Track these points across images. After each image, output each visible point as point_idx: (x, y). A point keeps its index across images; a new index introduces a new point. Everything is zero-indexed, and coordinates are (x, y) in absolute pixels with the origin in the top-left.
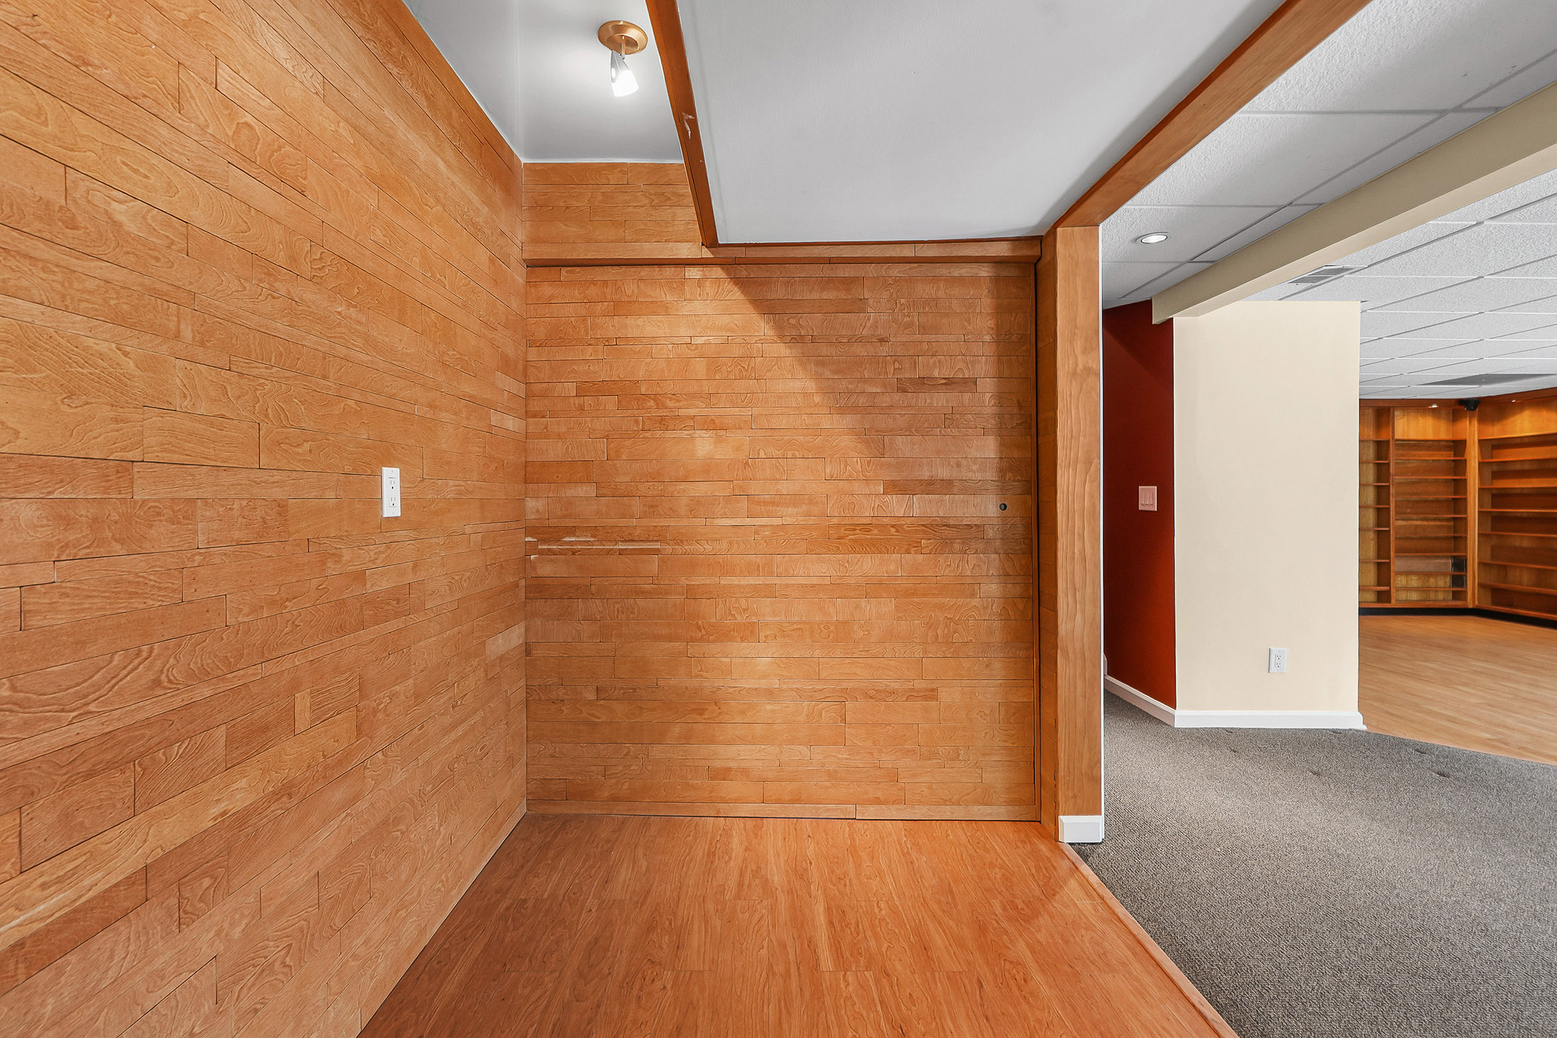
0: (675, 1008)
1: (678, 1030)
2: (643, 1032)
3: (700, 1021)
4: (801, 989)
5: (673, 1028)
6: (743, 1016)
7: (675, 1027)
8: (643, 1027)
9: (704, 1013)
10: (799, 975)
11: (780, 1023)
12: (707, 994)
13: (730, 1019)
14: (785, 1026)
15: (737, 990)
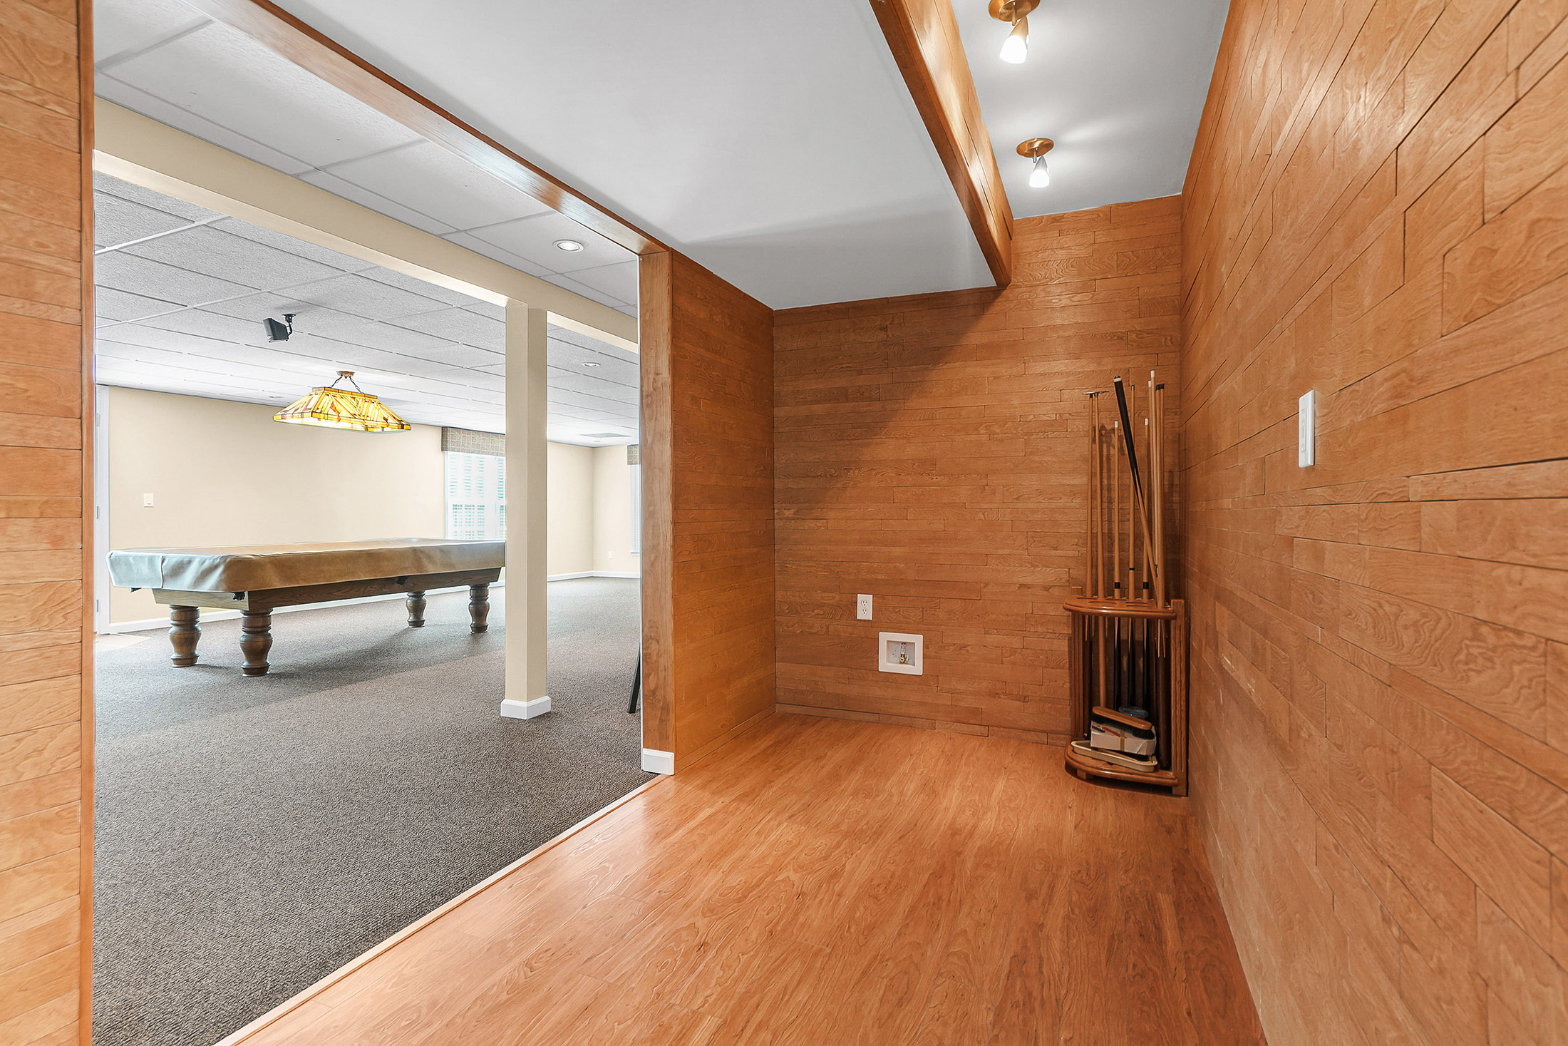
0: (900, 1025)
1: (900, 1003)
2: (936, 1012)
3: (877, 1005)
4: (757, 1007)
5: (905, 1007)
6: (832, 998)
7: (903, 1007)
8: (937, 1016)
9: (871, 1010)
10: (748, 1021)
11: (799, 982)
12: (861, 1030)
13: (845, 1000)
14: (797, 978)
15: (825, 1026)
